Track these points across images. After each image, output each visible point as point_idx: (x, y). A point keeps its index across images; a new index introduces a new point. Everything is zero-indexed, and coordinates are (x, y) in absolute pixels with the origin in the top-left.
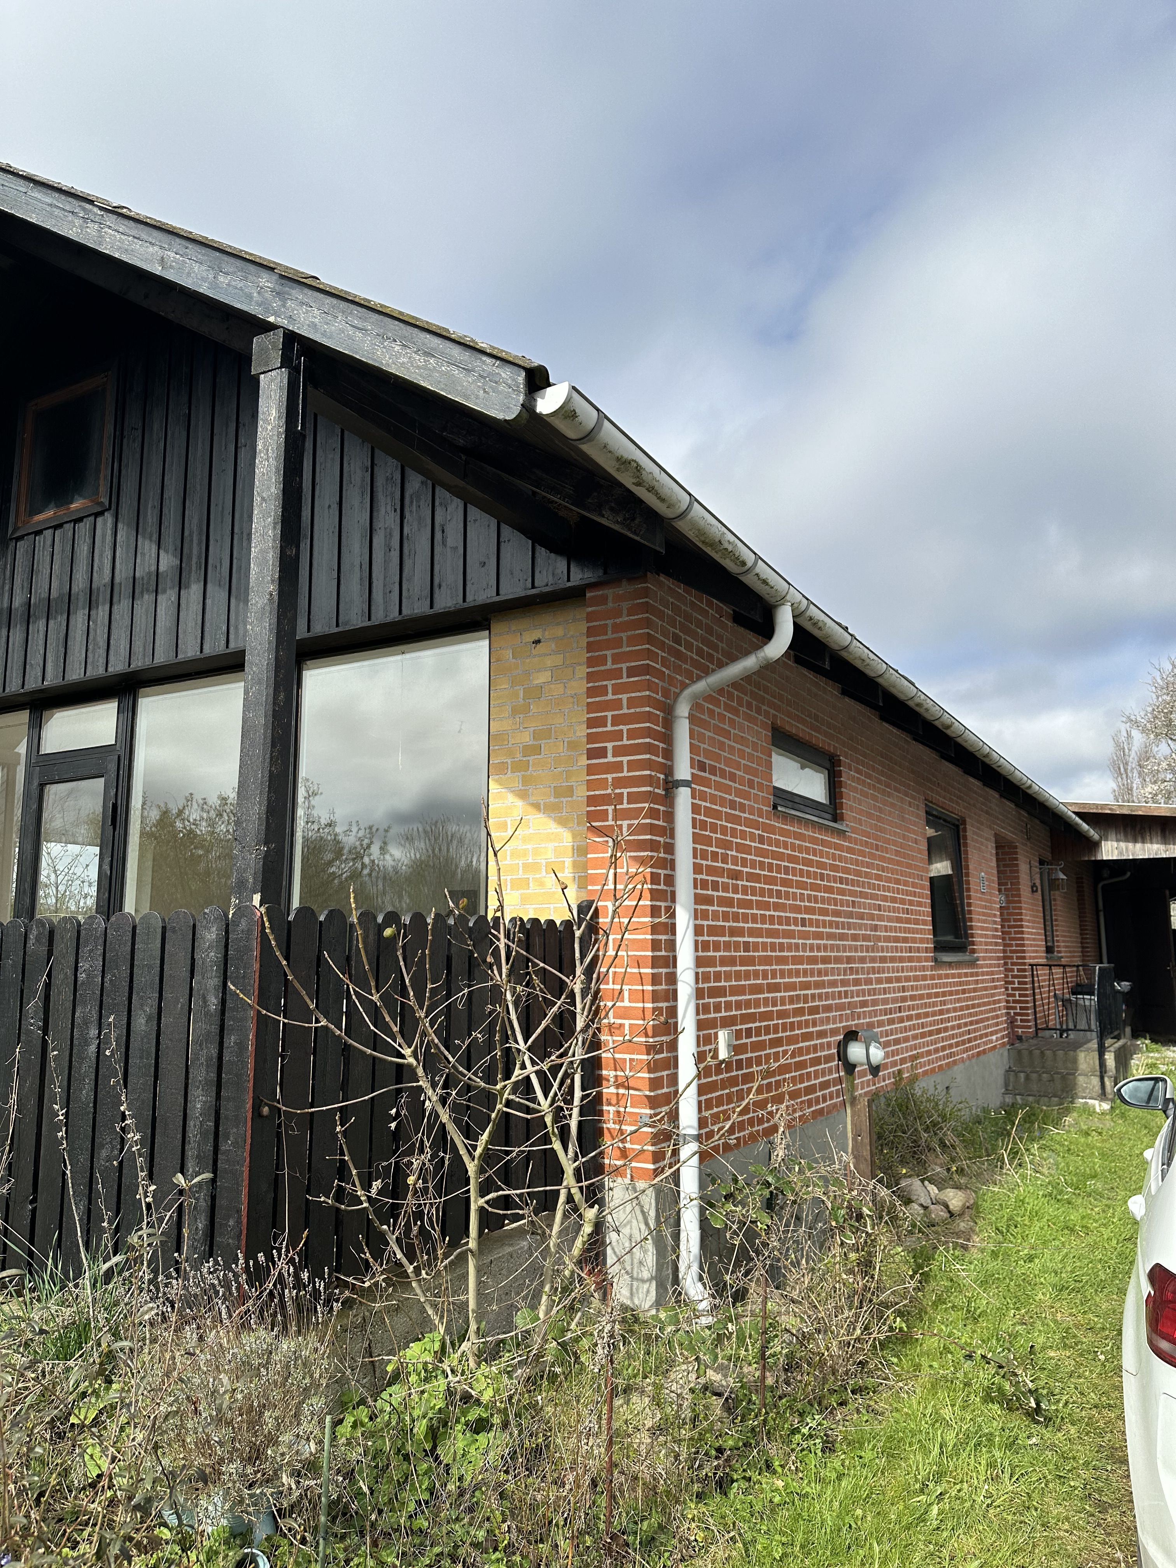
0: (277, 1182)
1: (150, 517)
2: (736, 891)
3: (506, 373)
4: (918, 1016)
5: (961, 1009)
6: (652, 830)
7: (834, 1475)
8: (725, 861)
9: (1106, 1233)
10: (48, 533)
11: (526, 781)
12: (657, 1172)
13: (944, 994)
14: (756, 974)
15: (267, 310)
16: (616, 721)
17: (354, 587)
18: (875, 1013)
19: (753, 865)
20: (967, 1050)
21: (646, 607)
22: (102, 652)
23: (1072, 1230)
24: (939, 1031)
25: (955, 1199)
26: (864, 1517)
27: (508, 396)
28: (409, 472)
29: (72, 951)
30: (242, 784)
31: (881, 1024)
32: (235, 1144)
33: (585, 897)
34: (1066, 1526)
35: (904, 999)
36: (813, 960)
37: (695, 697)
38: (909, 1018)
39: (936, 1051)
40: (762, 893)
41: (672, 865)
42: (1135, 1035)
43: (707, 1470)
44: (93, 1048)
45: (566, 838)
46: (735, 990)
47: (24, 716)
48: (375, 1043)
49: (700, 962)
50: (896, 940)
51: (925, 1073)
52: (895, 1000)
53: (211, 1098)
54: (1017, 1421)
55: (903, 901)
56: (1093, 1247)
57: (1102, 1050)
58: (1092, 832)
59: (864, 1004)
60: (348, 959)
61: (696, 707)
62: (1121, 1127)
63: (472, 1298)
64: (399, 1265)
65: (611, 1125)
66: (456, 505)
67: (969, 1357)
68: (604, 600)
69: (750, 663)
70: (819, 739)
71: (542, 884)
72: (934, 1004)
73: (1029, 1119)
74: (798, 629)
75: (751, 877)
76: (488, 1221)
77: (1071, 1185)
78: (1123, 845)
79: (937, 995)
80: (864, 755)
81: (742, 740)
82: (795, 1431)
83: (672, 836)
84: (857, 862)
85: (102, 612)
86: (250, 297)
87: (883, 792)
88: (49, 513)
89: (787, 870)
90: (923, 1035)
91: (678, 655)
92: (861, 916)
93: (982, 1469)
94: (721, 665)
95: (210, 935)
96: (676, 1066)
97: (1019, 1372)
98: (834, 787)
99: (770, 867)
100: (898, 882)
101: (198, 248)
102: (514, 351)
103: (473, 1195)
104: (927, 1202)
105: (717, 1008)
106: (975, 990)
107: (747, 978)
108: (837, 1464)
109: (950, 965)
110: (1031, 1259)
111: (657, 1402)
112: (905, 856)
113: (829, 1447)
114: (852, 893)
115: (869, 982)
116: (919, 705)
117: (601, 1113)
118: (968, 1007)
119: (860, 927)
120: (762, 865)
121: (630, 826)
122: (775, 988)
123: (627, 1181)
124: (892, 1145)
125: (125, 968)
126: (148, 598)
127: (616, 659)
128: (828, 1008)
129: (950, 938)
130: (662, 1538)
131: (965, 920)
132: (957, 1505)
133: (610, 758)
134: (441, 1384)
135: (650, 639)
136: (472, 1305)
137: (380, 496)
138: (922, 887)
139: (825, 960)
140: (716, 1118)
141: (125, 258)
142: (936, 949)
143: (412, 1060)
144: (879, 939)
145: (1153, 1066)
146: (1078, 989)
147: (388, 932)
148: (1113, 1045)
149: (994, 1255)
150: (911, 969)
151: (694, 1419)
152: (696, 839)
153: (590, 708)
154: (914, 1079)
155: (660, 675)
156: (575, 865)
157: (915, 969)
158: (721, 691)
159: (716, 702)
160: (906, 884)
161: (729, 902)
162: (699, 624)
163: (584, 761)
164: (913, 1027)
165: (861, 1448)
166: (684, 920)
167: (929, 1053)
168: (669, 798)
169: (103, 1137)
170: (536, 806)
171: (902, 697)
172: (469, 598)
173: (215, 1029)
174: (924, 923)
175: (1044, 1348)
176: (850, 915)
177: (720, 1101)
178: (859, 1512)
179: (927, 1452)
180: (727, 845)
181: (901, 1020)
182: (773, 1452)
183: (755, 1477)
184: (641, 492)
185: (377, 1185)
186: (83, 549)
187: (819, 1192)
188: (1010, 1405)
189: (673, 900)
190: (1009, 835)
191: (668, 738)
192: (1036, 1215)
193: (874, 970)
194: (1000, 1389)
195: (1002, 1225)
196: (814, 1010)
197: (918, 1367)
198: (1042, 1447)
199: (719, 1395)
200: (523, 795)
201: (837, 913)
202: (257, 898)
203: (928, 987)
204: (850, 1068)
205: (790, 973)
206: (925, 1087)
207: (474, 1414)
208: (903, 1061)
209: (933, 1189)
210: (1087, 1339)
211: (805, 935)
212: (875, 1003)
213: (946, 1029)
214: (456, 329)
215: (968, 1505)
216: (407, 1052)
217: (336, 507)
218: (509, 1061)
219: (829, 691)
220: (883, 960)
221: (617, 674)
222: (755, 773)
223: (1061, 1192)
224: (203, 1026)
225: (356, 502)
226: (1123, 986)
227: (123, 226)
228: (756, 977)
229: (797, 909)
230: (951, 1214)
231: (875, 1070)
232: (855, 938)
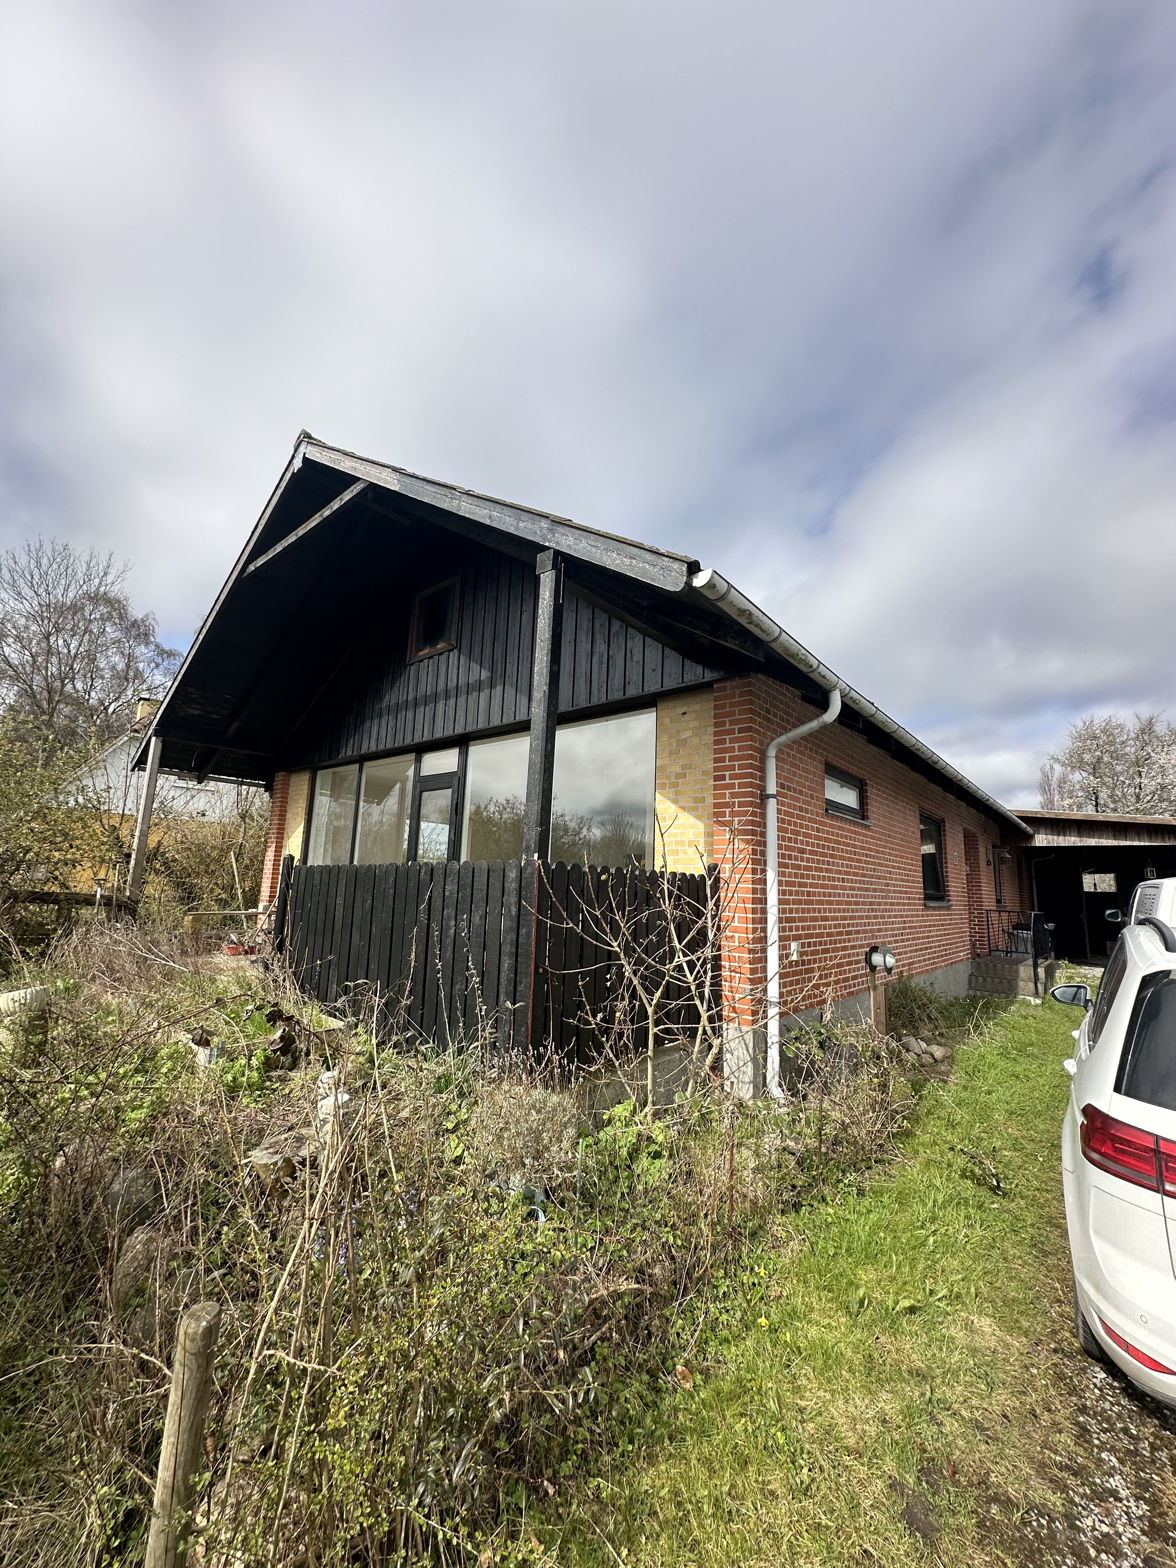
0: (546, 1009)
1: (477, 651)
2: (802, 861)
3: (676, 565)
4: (913, 939)
5: (941, 935)
6: (753, 823)
7: (865, 1211)
8: (796, 842)
9: (1041, 1081)
10: (426, 661)
11: (676, 793)
12: (754, 1022)
13: (930, 926)
14: (814, 910)
15: (545, 540)
16: (731, 759)
17: (582, 685)
18: (887, 936)
19: (813, 845)
20: (944, 961)
21: (750, 693)
22: (452, 722)
23: (1017, 1077)
24: (926, 949)
25: (938, 1052)
26: (885, 1238)
27: (677, 578)
28: (613, 620)
29: (442, 880)
30: (529, 794)
31: (890, 943)
32: (525, 986)
33: (711, 861)
34: (1020, 1262)
35: (904, 928)
36: (849, 903)
37: (779, 744)
38: (908, 940)
39: (924, 960)
40: (818, 862)
41: (765, 844)
42: (1058, 958)
43: (785, 1197)
44: (452, 931)
45: (700, 827)
46: (801, 920)
47: (412, 756)
48: (597, 937)
49: (781, 902)
50: (900, 892)
51: (918, 973)
52: (899, 929)
53: (513, 961)
54: (983, 1192)
55: (905, 869)
56: (1033, 1089)
57: (1036, 966)
58: (1029, 829)
59: (880, 930)
60: (583, 891)
61: (780, 751)
62: (1049, 1015)
63: (649, 1082)
64: (611, 1060)
65: (727, 993)
66: (639, 638)
67: (952, 1149)
68: (724, 689)
69: (814, 724)
70: (853, 770)
71: (686, 853)
72: (924, 932)
73: (986, 1006)
74: (844, 705)
75: (812, 852)
76: (659, 1041)
77: (1016, 1049)
78: (1050, 837)
79: (925, 926)
80: (881, 779)
81: (806, 771)
82: (840, 1181)
83: (765, 827)
84: (877, 845)
85: (452, 701)
86: (535, 533)
87: (893, 802)
88: (426, 651)
89: (833, 849)
90: (916, 951)
91: (769, 720)
92: (879, 878)
93: (961, 1219)
94: (795, 726)
95: (512, 874)
96: (766, 962)
97: (985, 1162)
98: (863, 799)
99: (823, 847)
100: (902, 857)
101: (509, 509)
102: (680, 552)
103: (651, 1026)
104: (920, 1052)
105: (791, 929)
106: (950, 924)
107: (809, 912)
108: (867, 1203)
109: (934, 908)
110: (989, 1093)
111: (757, 1154)
112: (906, 841)
113: (861, 1193)
114: (873, 864)
115: (883, 917)
116: (918, 750)
117: (721, 986)
118: (945, 935)
119: (878, 884)
120: (818, 845)
121: (739, 821)
122: (825, 919)
123: (736, 1025)
124: (896, 1015)
125: (469, 890)
126: (475, 694)
127: (732, 723)
128: (858, 932)
129: (932, 892)
130: (761, 1233)
131: (944, 881)
132: (945, 1239)
133: (727, 781)
134: (635, 1129)
135: (752, 711)
136: (650, 1087)
137: (597, 635)
138: (917, 861)
139: (856, 903)
140: (789, 993)
141: (471, 517)
142: (925, 899)
143: (617, 949)
144: (890, 891)
145: (1070, 978)
146: (1017, 927)
147: (603, 877)
148: (1043, 964)
149: (965, 1088)
150: (910, 910)
151: (779, 1166)
152: (779, 829)
153: (716, 751)
154: (911, 976)
155: (758, 732)
156: (705, 843)
157: (912, 910)
158: (794, 742)
159: (792, 748)
160: (907, 858)
161: (799, 867)
162: (781, 702)
163: (712, 782)
164: (911, 946)
165: (882, 1196)
166: (771, 876)
167: (920, 961)
168: (763, 805)
169: (458, 978)
170: (683, 808)
171: (907, 745)
172: (646, 689)
173: (515, 924)
174: (918, 882)
175: (1000, 1149)
176: (872, 877)
177: (791, 983)
178: (882, 1235)
179: (925, 1205)
180: (797, 833)
181: (903, 941)
182: (826, 1192)
183: (815, 1204)
184: (751, 628)
185: (600, 1016)
186: (443, 669)
187: (853, 1040)
188: (980, 1182)
189: (765, 865)
190: (972, 829)
191: (762, 769)
192: (992, 1065)
193: (886, 910)
194: (972, 1171)
195: (970, 1070)
196: (849, 933)
197: (916, 1152)
198: (1002, 1211)
199: (793, 1154)
200: (675, 801)
201: (864, 876)
202: (536, 856)
203: (920, 921)
204: (873, 968)
205: (835, 911)
206: (918, 982)
207: (654, 1148)
208: (903, 965)
209: (924, 1045)
210: (1030, 1147)
211: (844, 888)
212: (886, 930)
213: (931, 948)
214: (647, 543)
215: (953, 1240)
216: (615, 944)
217: (573, 642)
218: (673, 953)
219: (860, 741)
220: (892, 904)
221: (732, 732)
222: (814, 790)
223: (1009, 1053)
224: (509, 924)
225: (584, 639)
226: (1051, 926)
227: (471, 500)
228: (814, 912)
229: (840, 872)
230: (936, 1061)
231: (889, 970)
232: (875, 890)
